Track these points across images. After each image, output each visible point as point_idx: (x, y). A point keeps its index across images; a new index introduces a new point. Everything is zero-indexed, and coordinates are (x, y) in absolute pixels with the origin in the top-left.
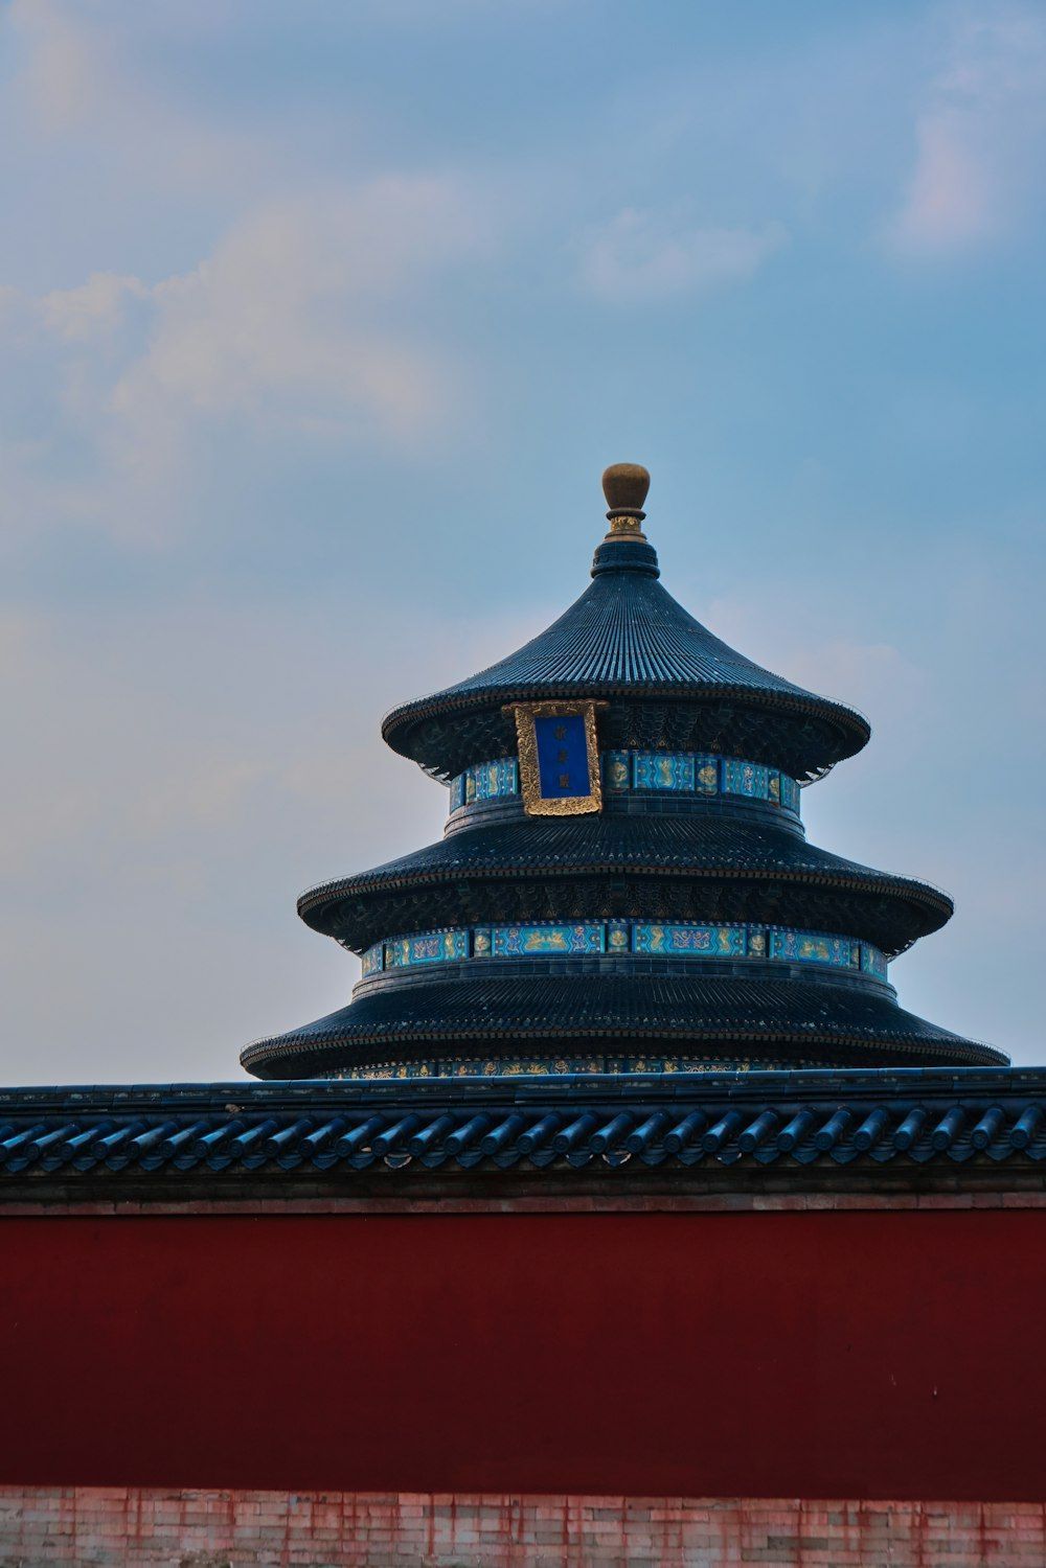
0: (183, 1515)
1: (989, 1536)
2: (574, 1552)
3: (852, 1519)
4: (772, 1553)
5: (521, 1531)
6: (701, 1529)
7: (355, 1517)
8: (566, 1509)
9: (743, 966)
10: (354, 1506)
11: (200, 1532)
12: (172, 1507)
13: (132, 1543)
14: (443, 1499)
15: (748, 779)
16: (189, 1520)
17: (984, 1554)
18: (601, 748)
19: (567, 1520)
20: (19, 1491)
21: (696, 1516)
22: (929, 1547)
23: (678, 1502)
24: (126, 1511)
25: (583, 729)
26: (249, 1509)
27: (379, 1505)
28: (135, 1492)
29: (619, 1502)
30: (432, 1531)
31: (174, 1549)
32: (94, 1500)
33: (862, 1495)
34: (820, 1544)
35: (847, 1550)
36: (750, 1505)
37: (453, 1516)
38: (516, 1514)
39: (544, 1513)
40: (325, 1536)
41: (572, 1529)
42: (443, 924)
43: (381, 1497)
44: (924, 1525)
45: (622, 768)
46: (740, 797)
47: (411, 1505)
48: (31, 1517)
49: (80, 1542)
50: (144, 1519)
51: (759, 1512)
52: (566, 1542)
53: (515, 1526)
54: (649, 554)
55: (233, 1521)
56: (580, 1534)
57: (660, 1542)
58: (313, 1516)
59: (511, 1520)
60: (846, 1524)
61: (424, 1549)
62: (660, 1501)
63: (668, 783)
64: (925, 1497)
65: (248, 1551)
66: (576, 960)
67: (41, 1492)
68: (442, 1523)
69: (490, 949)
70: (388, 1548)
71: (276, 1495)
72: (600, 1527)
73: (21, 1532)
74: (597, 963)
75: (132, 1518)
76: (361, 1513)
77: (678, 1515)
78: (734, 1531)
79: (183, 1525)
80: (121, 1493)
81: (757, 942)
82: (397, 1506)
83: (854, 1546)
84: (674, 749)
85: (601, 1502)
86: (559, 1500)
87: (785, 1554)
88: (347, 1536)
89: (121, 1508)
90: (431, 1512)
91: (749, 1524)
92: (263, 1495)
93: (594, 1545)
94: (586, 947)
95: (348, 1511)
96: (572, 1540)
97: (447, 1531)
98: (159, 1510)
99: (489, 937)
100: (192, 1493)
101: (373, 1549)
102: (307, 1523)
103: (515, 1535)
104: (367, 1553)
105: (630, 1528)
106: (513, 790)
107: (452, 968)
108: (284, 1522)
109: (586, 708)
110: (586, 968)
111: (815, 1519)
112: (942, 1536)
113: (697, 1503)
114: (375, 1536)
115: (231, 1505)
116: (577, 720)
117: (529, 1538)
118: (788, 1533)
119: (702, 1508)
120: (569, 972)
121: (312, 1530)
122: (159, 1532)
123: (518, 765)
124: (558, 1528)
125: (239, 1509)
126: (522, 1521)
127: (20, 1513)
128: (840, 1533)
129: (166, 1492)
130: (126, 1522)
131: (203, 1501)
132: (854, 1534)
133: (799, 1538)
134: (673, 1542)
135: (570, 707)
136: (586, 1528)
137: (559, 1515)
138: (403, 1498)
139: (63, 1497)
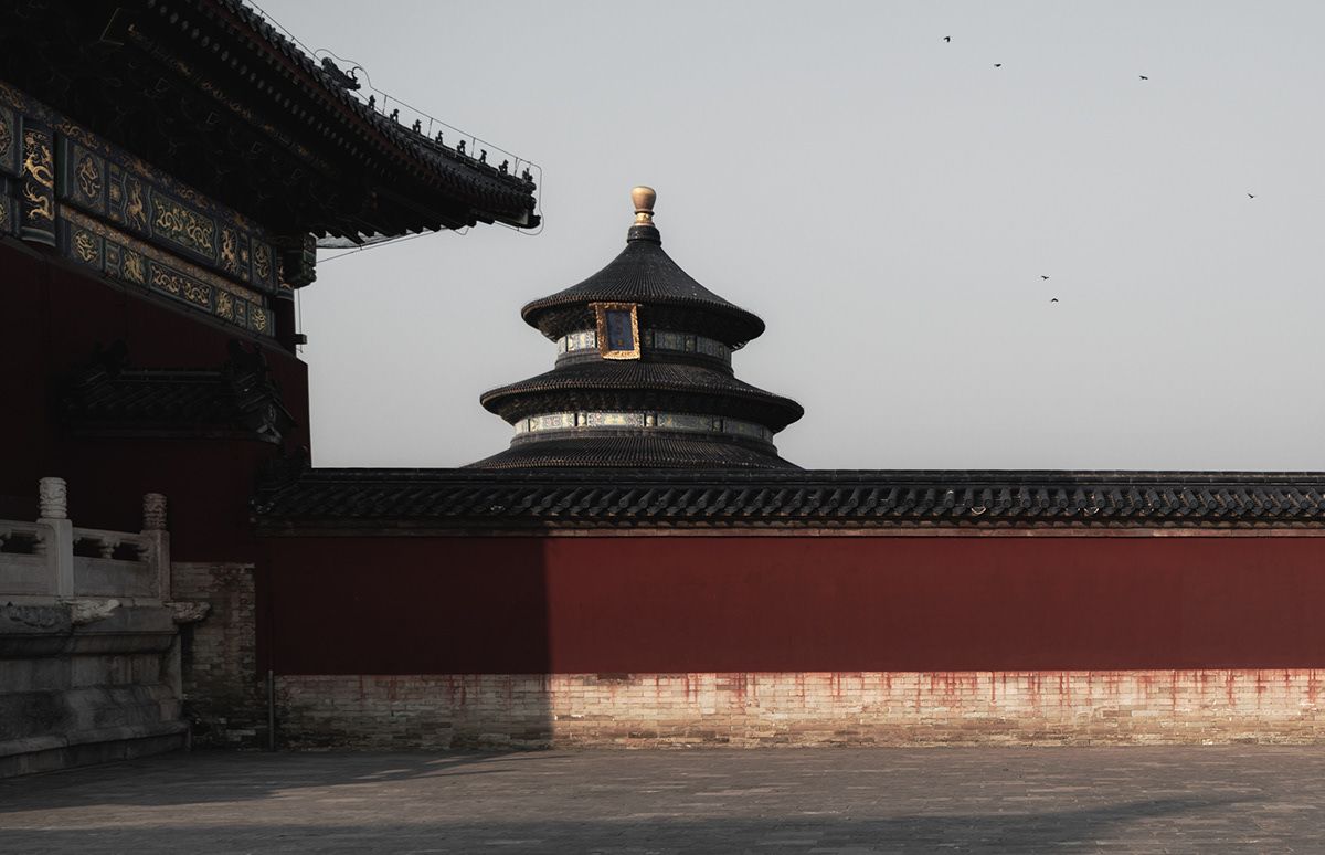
0: (863, 685)
1: (1262, 684)
2: (1065, 697)
3: (1199, 679)
4: (1161, 695)
5: (1039, 688)
6: (1127, 685)
7: (954, 683)
8: (1061, 678)
9: (711, 436)
10: (954, 679)
11: (872, 692)
12: (857, 681)
13: (836, 699)
14: (999, 674)
15: (708, 347)
16: (866, 687)
17: (1259, 692)
18: (639, 328)
19: (1061, 682)
20: (772, 675)
21: (1125, 679)
22: (1234, 690)
23: (1116, 673)
24: (831, 684)
25: (630, 317)
26: (898, 681)
27: (967, 678)
28: (836, 674)
29: (1087, 673)
30: (994, 689)
31: (858, 701)
32: (813, 679)
33: (1204, 668)
34: (1185, 690)
35: (1197, 692)
36: (1150, 673)
37: (1004, 682)
38: (1036, 680)
39: (1050, 680)
40: (939, 693)
41: (1064, 686)
42: (562, 410)
43: (967, 674)
44: (1232, 679)
45: (648, 338)
46: (706, 355)
47: (983, 677)
48: (778, 687)
49: (807, 699)
50: (842, 687)
51: (1155, 676)
52: (1061, 693)
53: (1036, 685)
54: (656, 233)
55: (890, 686)
56: (1068, 688)
57: (1108, 691)
58: (932, 684)
59: (1034, 683)
60: (1196, 681)
61: (990, 697)
62: (1107, 673)
63: (672, 347)
64: (1232, 668)
65: (897, 701)
66: (631, 430)
67: (784, 675)
68: (998, 685)
69: (586, 423)
70: (973, 698)
71: (911, 674)
72: (1078, 685)
73: (774, 695)
74: (641, 432)
75: (835, 687)
76: (957, 682)
77: (1116, 679)
78: (1143, 685)
79: (863, 689)
80: (829, 675)
81: (717, 424)
82: (976, 678)
83: (1200, 690)
84: (673, 330)
85: (1079, 674)
86: (1058, 674)
87: (1167, 695)
88: (950, 693)
89: (829, 682)
90: (993, 680)
91: (1151, 682)
92: (905, 674)
93: (1075, 693)
94: (636, 424)
95: (950, 681)
96: (1065, 692)
97: (1002, 689)
98: (849, 683)
99: (586, 417)
100: (868, 674)
101: (964, 699)
102: (930, 687)
103: (1036, 690)
104: (961, 700)
105: (1092, 685)
106: (593, 346)
107: (567, 432)
108: (917, 687)
109: (632, 307)
110: (635, 434)
111: (1182, 678)
112: (1240, 685)
113: (1125, 673)
114: (965, 692)
115: (889, 679)
116: (628, 312)
117: (1043, 691)
118: (1169, 685)
119: (1127, 676)
120: (627, 435)
121: (932, 690)
122: (850, 693)
123: (596, 333)
124: (1058, 686)
125: (893, 681)
126: (1039, 683)
127: (773, 686)
128: (1193, 685)
129: (853, 674)
130: (832, 689)
131: (872, 678)
132: (1200, 685)
133: (1174, 688)
134: (1114, 691)
135: (624, 306)
136: (1071, 686)
137: (1058, 680)
138: (978, 674)
139: (797, 677)
